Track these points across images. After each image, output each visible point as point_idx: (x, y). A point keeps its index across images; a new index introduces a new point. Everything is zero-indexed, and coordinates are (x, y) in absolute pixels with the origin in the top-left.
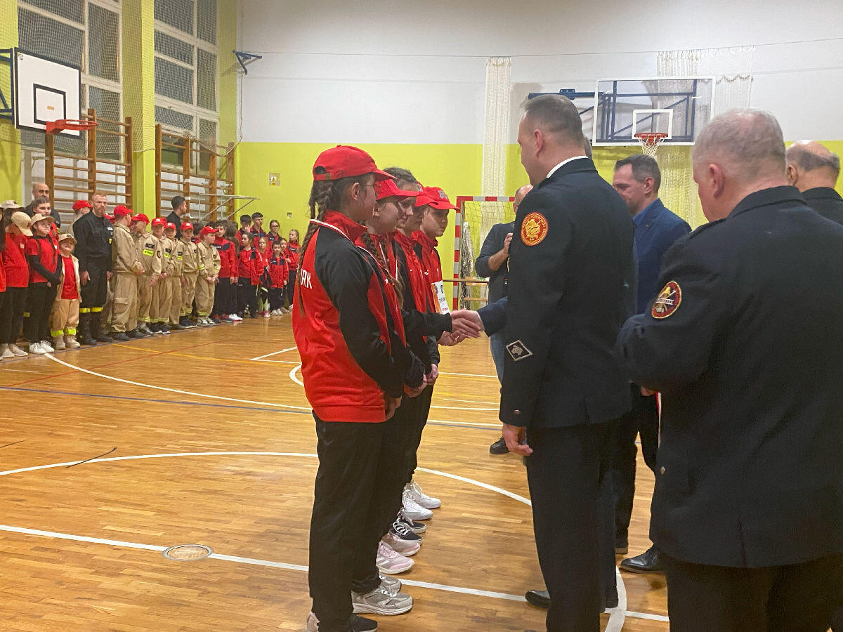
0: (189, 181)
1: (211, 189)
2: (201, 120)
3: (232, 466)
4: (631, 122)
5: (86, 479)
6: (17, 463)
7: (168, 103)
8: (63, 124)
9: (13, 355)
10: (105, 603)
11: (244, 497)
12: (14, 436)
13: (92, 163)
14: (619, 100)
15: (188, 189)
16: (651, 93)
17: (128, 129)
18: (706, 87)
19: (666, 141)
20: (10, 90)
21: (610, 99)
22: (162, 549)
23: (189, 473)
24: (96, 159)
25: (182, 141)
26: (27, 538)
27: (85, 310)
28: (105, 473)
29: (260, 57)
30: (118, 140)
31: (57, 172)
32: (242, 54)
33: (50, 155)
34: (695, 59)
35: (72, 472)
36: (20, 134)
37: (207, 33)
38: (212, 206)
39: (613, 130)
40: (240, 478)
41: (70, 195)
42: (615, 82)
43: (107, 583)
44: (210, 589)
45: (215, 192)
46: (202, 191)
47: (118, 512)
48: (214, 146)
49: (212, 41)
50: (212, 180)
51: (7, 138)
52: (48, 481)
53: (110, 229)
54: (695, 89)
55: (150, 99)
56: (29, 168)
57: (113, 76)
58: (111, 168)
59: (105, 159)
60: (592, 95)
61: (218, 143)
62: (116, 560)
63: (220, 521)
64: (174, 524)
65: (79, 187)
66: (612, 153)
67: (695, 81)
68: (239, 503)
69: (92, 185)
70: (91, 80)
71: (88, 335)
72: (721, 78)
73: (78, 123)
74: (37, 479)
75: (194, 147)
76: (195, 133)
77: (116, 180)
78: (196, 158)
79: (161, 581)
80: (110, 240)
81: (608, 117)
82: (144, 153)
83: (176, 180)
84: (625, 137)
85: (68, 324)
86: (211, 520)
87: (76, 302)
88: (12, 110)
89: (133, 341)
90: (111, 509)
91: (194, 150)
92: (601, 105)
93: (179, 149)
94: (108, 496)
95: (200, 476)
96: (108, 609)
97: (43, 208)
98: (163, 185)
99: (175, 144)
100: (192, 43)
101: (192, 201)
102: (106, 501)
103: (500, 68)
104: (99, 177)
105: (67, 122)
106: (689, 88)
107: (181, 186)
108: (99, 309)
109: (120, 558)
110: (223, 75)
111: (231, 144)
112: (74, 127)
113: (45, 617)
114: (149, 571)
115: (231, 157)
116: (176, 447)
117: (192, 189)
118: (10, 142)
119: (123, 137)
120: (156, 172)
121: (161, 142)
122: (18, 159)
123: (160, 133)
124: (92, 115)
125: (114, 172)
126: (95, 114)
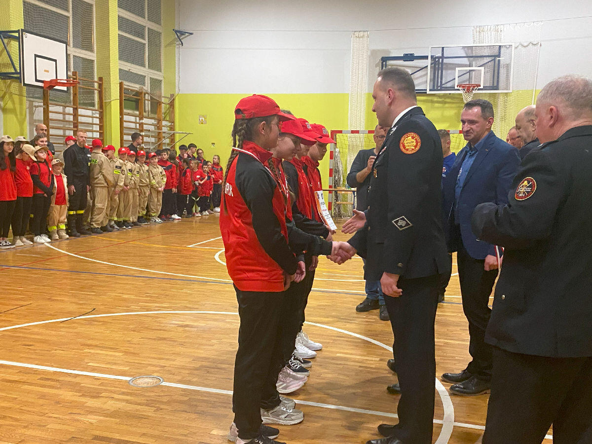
0: (143, 121)
1: (159, 127)
3: (176, 321)
4: (453, 77)
5: (75, 331)
6: (27, 319)
7: (128, 66)
8: (55, 82)
9: (23, 244)
10: (89, 416)
11: (185, 342)
12: (24, 301)
13: (75, 110)
14: (445, 61)
15: (143, 127)
16: (468, 55)
17: (100, 86)
18: (508, 51)
19: (479, 89)
20: (18, 59)
21: (439, 60)
22: (128, 379)
23: (146, 326)
24: (78, 107)
25: (138, 94)
26: (35, 372)
27: (72, 213)
28: (88, 326)
29: (192, 34)
30: (93, 93)
31: (51, 116)
32: (179, 32)
33: (46, 105)
34: (500, 32)
35: (65, 325)
36: (25, 89)
37: (155, 17)
38: (159, 139)
39: (441, 82)
40: (182, 329)
41: (61, 132)
42: (443, 48)
43: (91, 403)
44: (162, 407)
45: (161, 129)
46: (152, 128)
47: (97, 353)
48: (160, 97)
49: (158, 22)
50: (159, 121)
51: (17, 92)
52: (48, 332)
53: (89, 155)
54: (500, 53)
55: (116, 65)
56: (32, 114)
57: (90, 48)
58: (89, 113)
59: (84, 107)
60: (426, 57)
61: (163, 95)
62: (97, 387)
63: (168, 359)
64: (136, 361)
65: (67, 126)
66: (441, 98)
67: (500, 46)
68: (182, 347)
69: (76, 124)
70: (73, 51)
71: (74, 230)
72: (518, 44)
73: (66, 82)
74: (42, 330)
75: (146, 98)
76: (147, 87)
77: (93, 121)
78: (148, 105)
79: (127, 401)
80: (89, 163)
81: (438, 73)
82: (112, 102)
83: (134, 121)
84: (451, 87)
85: (59, 222)
86: (162, 359)
87: (65, 207)
88: (20, 73)
89: (105, 234)
90: (92, 351)
91: (147, 100)
92: (433, 65)
93: (136, 99)
94: (90, 342)
95: (153, 328)
96: (92, 421)
97: (42, 141)
98: (125, 124)
99: (134, 95)
100: (144, 25)
101: (146, 136)
102: (89, 346)
103: (361, 39)
104: (81, 119)
105: (58, 81)
106: (496, 52)
107: (138, 125)
108: (82, 212)
109: (100, 385)
110: (166, 47)
111: (172, 95)
112: (63, 84)
113: (48, 426)
114: (119, 394)
115: (172, 104)
116: (137, 307)
117: (145, 127)
118: (19, 95)
119: (97, 91)
120: (120, 115)
121: (124, 94)
122: (24, 107)
123: (123, 88)
124: (75, 76)
125: (91, 115)
126: (78, 75)
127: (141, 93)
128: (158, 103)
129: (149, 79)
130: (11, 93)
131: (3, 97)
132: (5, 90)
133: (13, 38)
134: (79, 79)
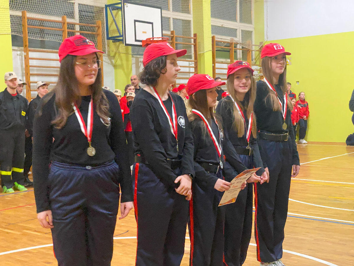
2: (242, 31)
7: (220, 22)
8: (151, 40)
17: (195, 41)
25: (230, 44)
30: (190, 47)
36: (131, 49)
51: (124, 51)
55: (209, 22)
56: (138, 67)
57: (186, 11)
58: (186, 64)
59: (182, 59)
61: (253, 44)
75: (238, 47)
76: (238, 39)
78: (239, 54)
82: (205, 53)
88: (122, 36)
99: (225, 46)
111: (261, 43)
119: (193, 46)
120: (213, 64)
121: (215, 46)
122: (130, 63)
123: (215, 41)
124: (173, 34)
125: (188, 66)
126: (175, 34)
127: (232, 44)
128: (248, 51)
129: (241, 31)
130: (119, 52)
131: (114, 57)
132: (115, 51)
133: (118, 8)
134: (176, 37)
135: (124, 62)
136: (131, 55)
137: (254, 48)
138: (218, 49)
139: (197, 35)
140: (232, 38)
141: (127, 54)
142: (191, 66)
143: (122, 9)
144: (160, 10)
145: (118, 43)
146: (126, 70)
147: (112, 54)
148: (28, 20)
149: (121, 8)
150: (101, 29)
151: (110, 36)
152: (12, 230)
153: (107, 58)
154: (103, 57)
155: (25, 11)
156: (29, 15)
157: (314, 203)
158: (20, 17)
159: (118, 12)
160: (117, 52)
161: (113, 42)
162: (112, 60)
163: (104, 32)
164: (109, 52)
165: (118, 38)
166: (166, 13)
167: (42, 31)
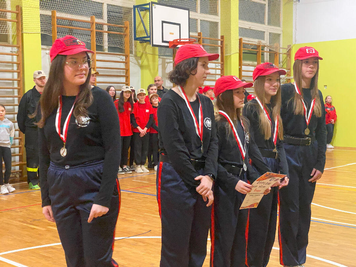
2: (270, 33)
7: (247, 25)
8: (178, 42)
17: (222, 42)
20: (149, 25)
30: (217, 49)
36: (158, 50)
51: (151, 52)
55: (236, 24)
56: (164, 68)
57: (215, 13)
58: (213, 65)
75: (265, 50)
76: (266, 41)
77: (216, 72)
78: (266, 56)
82: (232, 55)
88: (150, 37)
93: (255, 51)
98: (243, 73)
99: (252, 49)
105: (182, 41)
110: (285, 5)
111: (289, 46)
115: (288, 54)
118: (152, 54)
119: (220, 47)
120: (239, 66)
121: (242, 48)
122: (157, 63)
123: (242, 43)
124: (200, 36)
125: (214, 68)
126: (202, 35)
127: (259, 46)
128: (275, 53)
129: (268, 34)
130: (146, 53)
131: (141, 57)
132: (142, 51)
133: (146, 9)
134: (203, 38)
135: (151, 63)
136: (158, 56)
137: (281, 51)
138: (246, 51)
139: (225, 37)
140: (260, 40)
141: (154, 54)
142: (217, 68)
143: (150, 10)
144: (187, 11)
145: (145, 44)
146: (152, 71)
147: (139, 55)
148: (58, 20)
149: (148, 9)
150: (129, 29)
151: (137, 37)
152: (37, 226)
153: (134, 58)
154: (130, 57)
155: (55, 11)
156: (58, 14)
157: (339, 209)
158: (50, 17)
159: (146, 13)
160: (144, 53)
161: (140, 42)
162: (139, 61)
163: (131, 33)
164: (136, 52)
165: (145, 39)
166: (193, 15)
167: (71, 30)
